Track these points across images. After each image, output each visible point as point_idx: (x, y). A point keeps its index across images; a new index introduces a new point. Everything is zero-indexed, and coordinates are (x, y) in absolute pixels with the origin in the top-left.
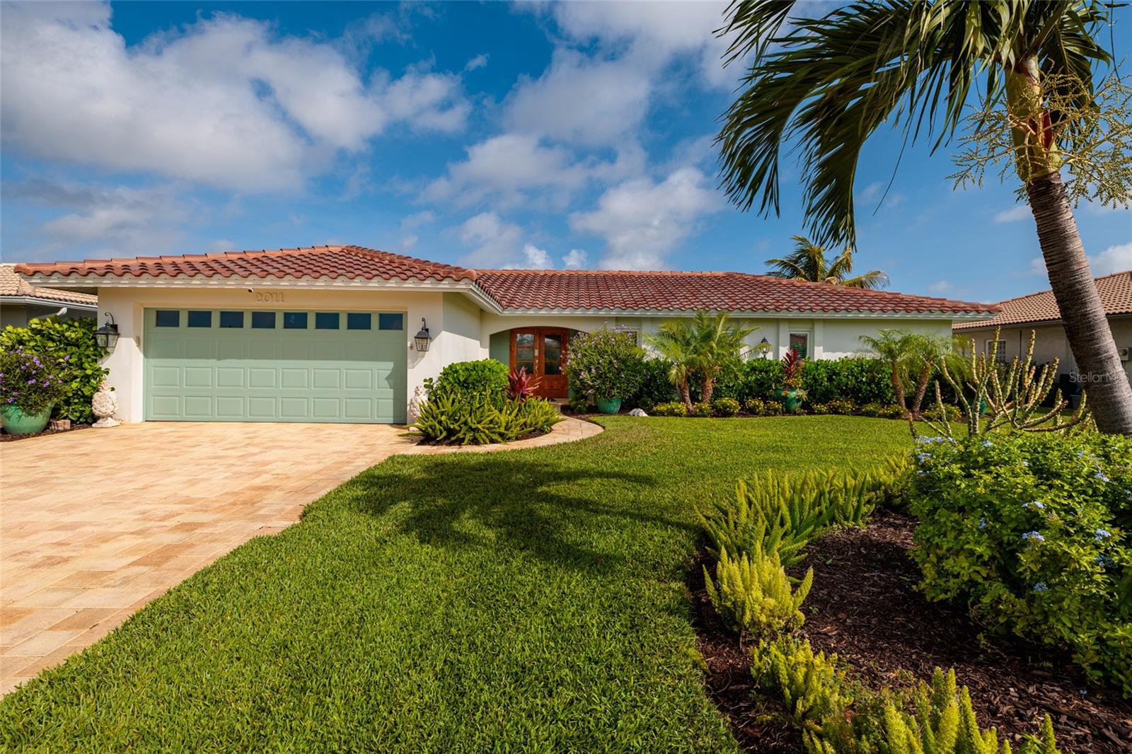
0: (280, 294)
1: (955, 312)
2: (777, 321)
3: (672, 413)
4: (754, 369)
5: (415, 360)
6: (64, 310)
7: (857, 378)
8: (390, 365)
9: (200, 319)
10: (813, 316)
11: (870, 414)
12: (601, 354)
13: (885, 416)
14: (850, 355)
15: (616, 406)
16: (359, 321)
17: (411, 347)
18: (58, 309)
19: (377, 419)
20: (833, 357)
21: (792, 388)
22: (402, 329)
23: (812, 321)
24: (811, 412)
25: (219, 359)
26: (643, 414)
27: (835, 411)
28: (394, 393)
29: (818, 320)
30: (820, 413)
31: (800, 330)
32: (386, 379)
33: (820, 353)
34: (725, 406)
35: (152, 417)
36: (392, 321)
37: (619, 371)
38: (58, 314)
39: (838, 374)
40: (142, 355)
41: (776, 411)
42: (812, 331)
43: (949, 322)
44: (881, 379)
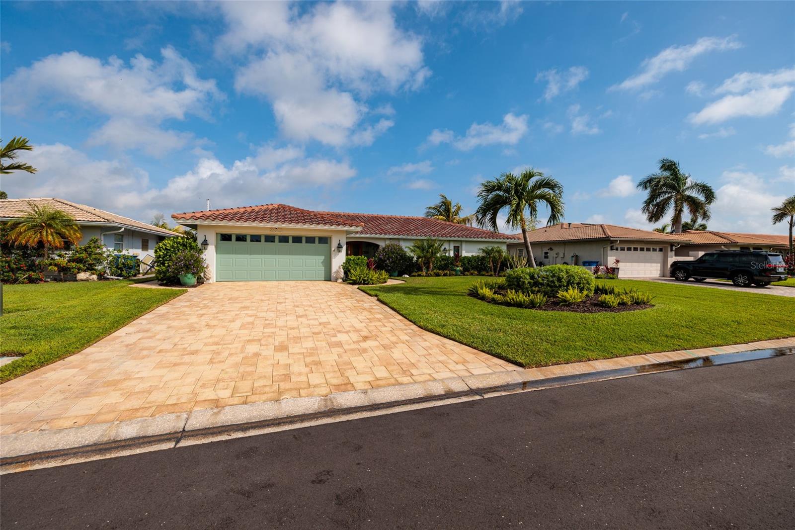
0: (281, 229)
1: (508, 239)
2: (449, 241)
3: (419, 275)
4: (443, 259)
5: (335, 255)
6: (123, 229)
7: (477, 263)
8: (323, 257)
9: (241, 238)
10: (463, 239)
11: (483, 275)
12: (393, 253)
13: (488, 276)
14: (474, 254)
15: (396, 273)
16: (310, 240)
17: (334, 251)
18: (121, 228)
19: (318, 279)
20: (469, 255)
21: (458, 267)
22: (327, 243)
23: (461, 241)
24: (464, 275)
25: (251, 254)
26: (407, 276)
27: (472, 274)
28: (325, 268)
29: (464, 241)
30: (467, 275)
31: (457, 244)
32: (322, 263)
33: (464, 254)
34: (438, 273)
35: (219, 280)
36: (324, 240)
37: (400, 260)
38: (120, 231)
39: (471, 262)
40: (215, 253)
41: (453, 274)
42: (461, 245)
43: (506, 242)
44: (485, 263)
